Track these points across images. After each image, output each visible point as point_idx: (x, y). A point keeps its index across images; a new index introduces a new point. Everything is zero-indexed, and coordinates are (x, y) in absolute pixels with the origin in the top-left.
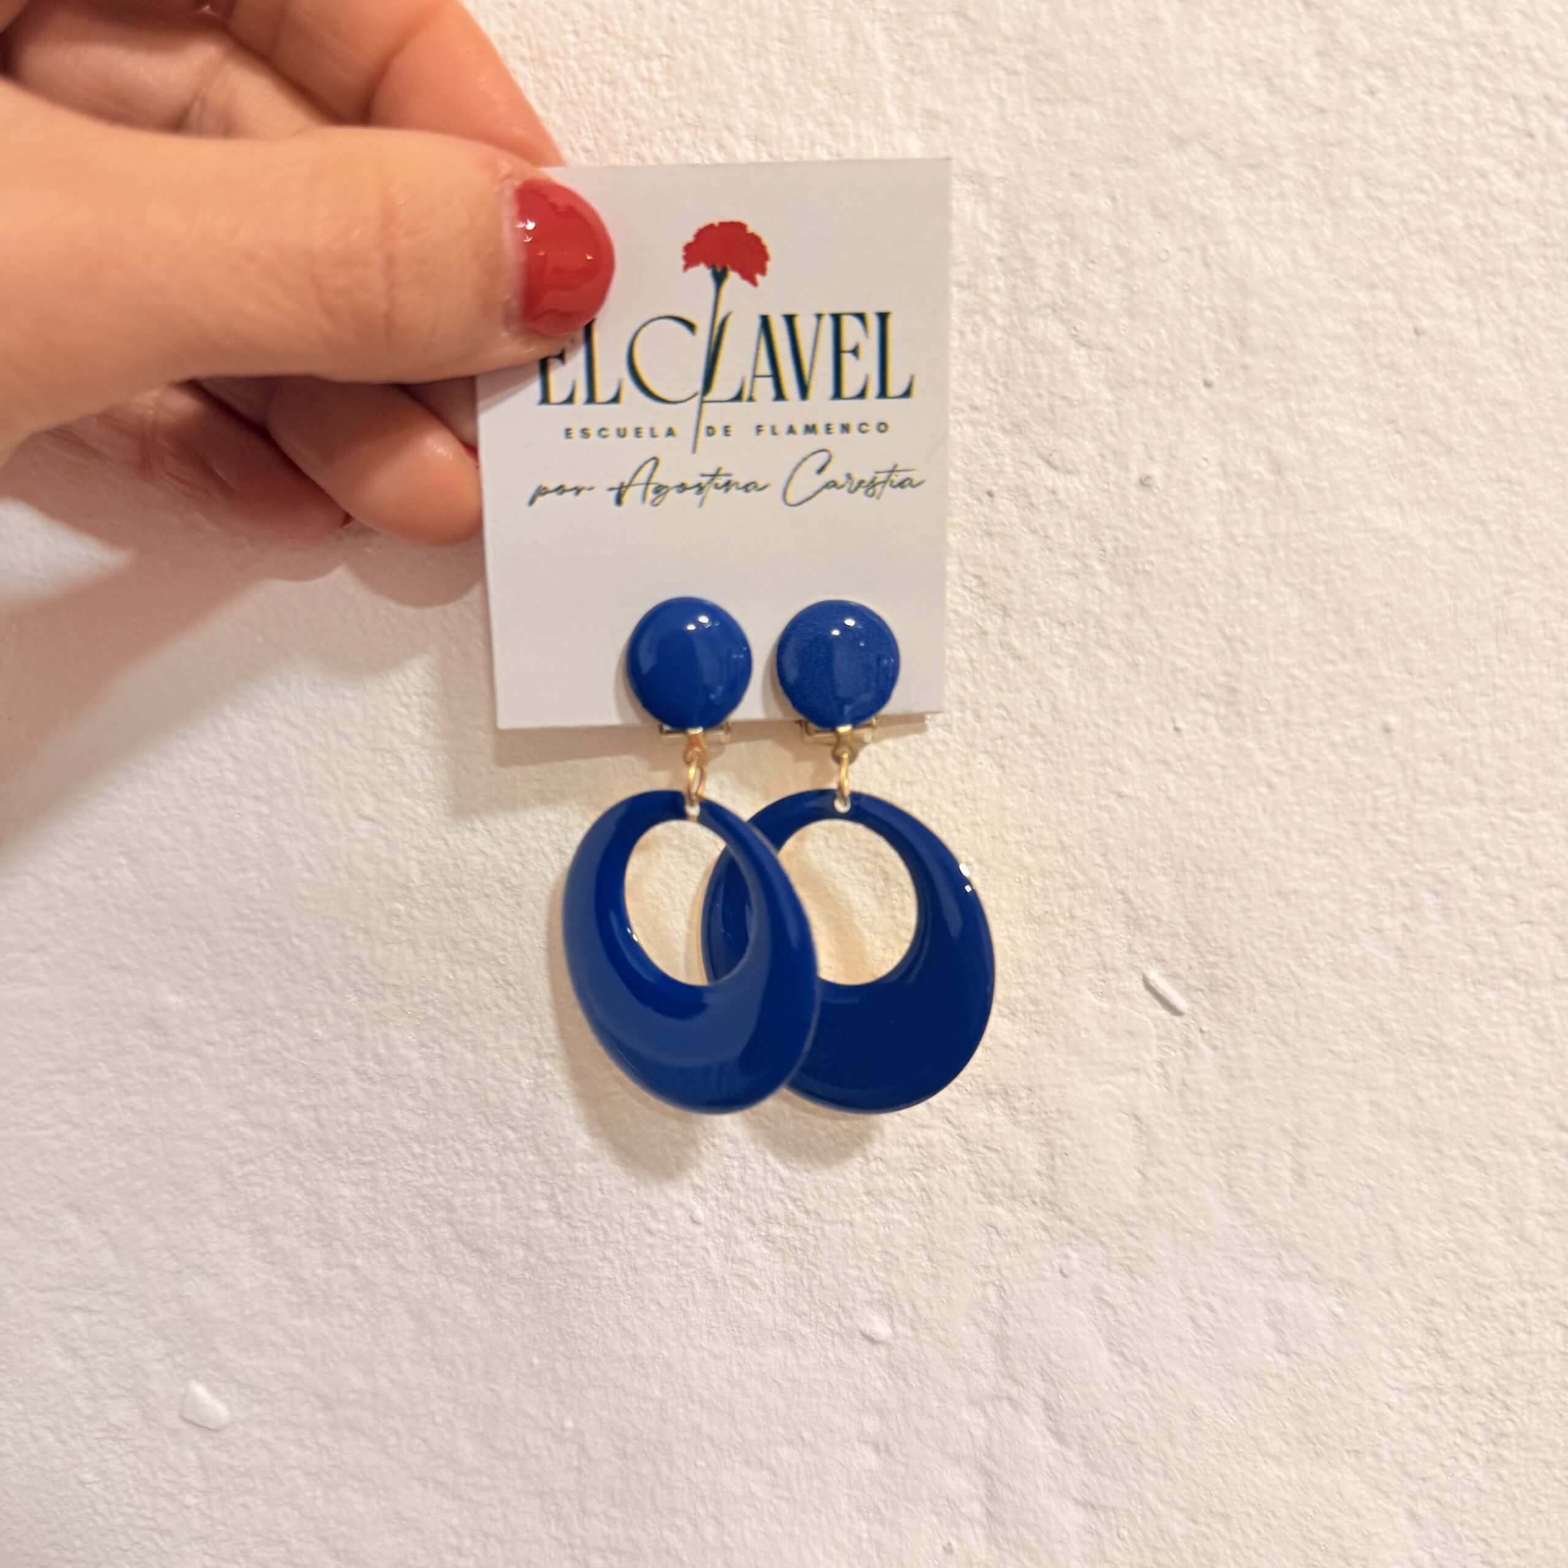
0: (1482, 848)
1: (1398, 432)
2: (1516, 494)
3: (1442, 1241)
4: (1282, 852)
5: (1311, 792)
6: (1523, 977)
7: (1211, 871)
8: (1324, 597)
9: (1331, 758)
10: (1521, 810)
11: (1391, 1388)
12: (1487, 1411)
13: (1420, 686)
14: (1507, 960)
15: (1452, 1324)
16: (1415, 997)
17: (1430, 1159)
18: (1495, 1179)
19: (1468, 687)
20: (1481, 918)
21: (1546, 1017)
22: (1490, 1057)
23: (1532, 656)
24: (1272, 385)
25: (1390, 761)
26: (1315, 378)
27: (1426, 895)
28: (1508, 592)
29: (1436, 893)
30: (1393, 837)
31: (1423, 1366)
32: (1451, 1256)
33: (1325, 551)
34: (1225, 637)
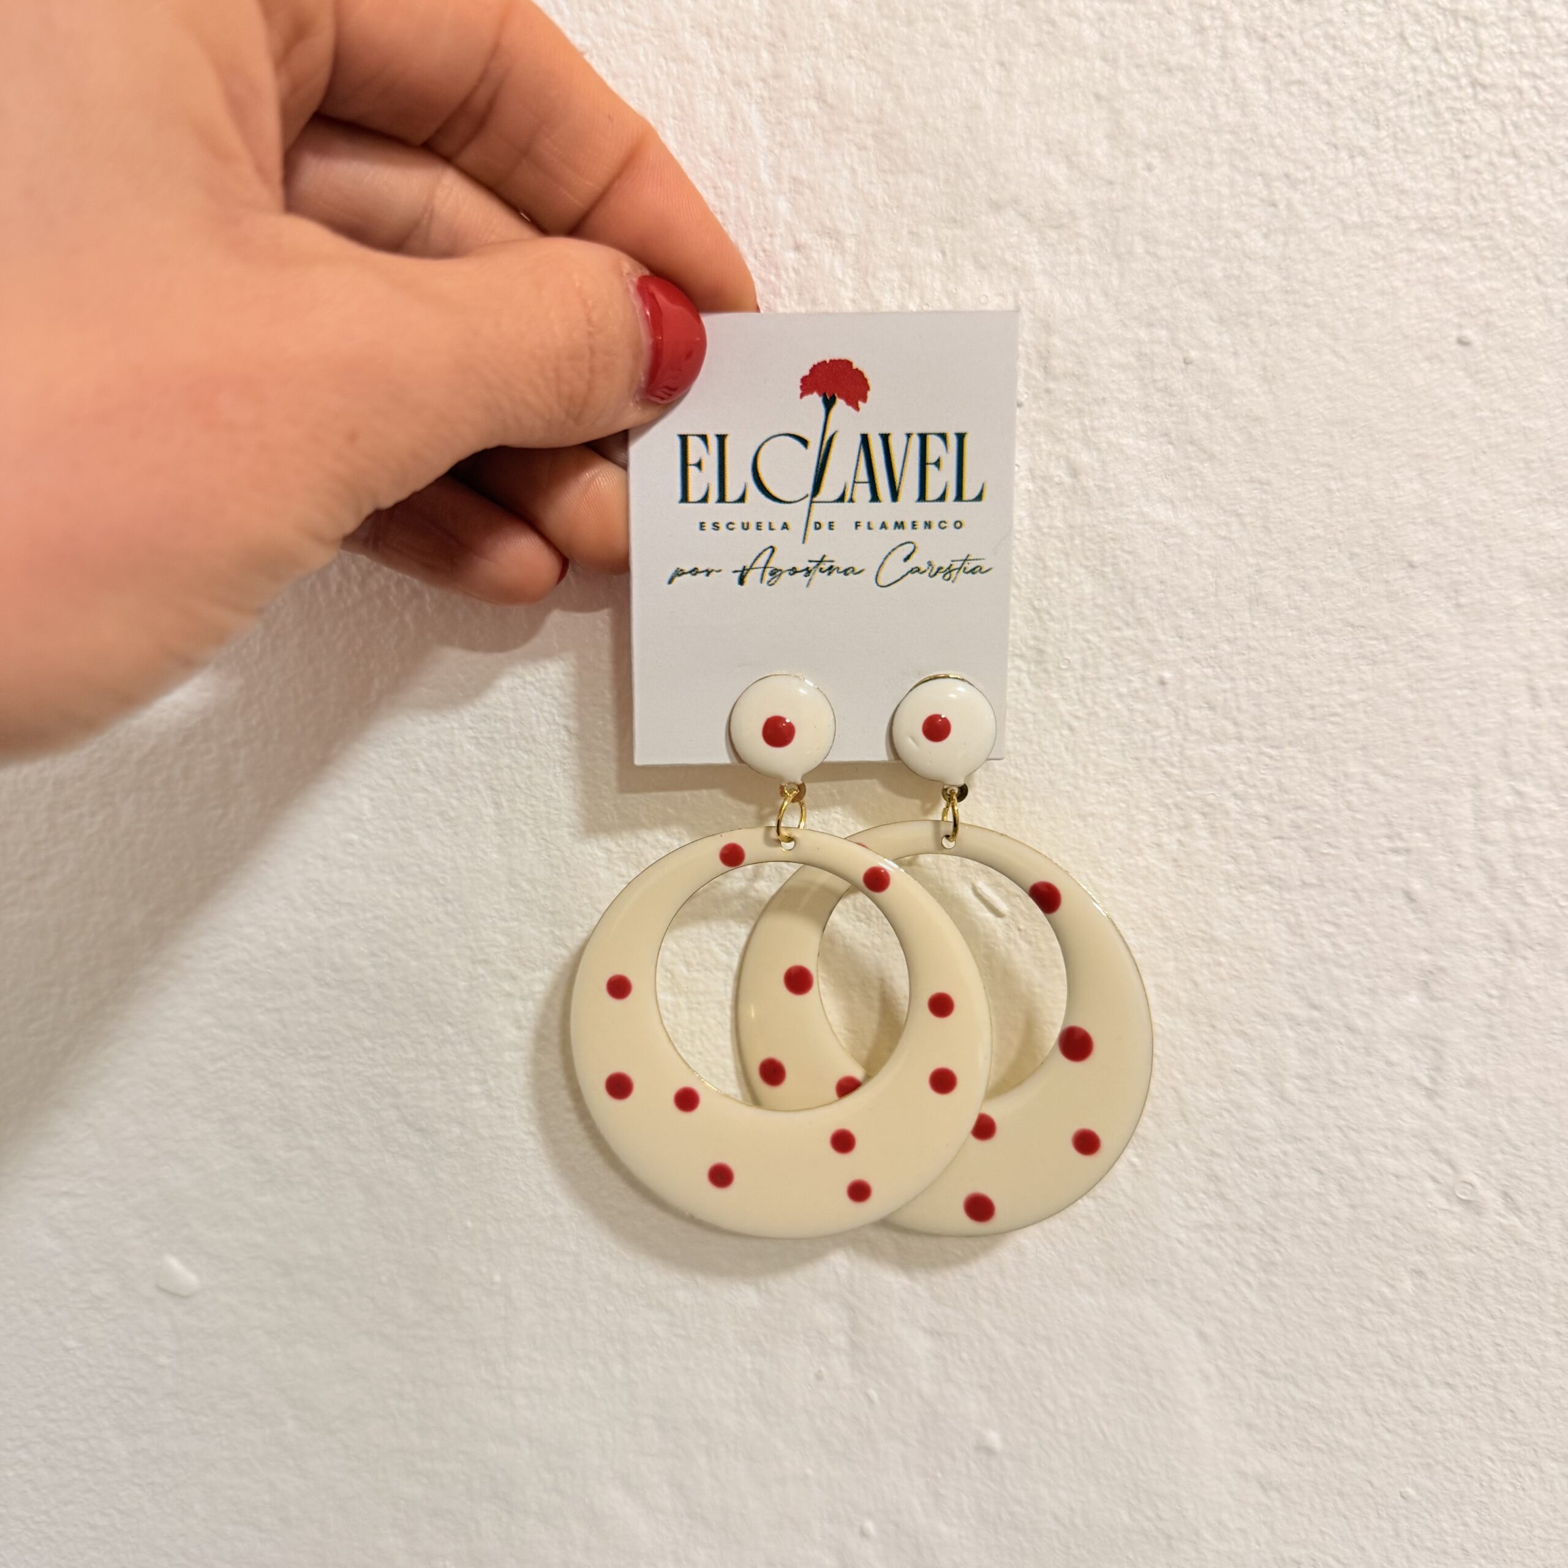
0: (1241, 778)
1: (1171, 443)
2: (1265, 492)
3: (1217, 1101)
4: (1081, 782)
5: (1104, 733)
6: (1277, 882)
7: (1026, 798)
8: (1111, 576)
9: (1118, 706)
10: (1272, 747)
11: (1180, 1225)
12: (1258, 1243)
13: (1188, 647)
14: (1263, 869)
15: (1229, 1171)
16: (1189, 899)
17: (1206, 1033)
18: (1259, 1049)
19: (1226, 647)
20: (1241, 835)
21: (1297, 915)
22: (1251, 948)
23: (1279, 622)
24: (1070, 405)
25: (1166, 708)
26: (1104, 399)
27: (1196, 816)
28: (1259, 571)
29: (1204, 815)
30: (1169, 769)
31: (1205, 1207)
32: (1225, 1114)
33: (1112, 539)
34: (1034, 608)
